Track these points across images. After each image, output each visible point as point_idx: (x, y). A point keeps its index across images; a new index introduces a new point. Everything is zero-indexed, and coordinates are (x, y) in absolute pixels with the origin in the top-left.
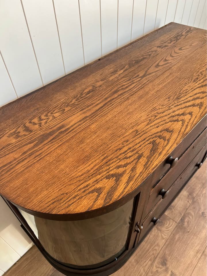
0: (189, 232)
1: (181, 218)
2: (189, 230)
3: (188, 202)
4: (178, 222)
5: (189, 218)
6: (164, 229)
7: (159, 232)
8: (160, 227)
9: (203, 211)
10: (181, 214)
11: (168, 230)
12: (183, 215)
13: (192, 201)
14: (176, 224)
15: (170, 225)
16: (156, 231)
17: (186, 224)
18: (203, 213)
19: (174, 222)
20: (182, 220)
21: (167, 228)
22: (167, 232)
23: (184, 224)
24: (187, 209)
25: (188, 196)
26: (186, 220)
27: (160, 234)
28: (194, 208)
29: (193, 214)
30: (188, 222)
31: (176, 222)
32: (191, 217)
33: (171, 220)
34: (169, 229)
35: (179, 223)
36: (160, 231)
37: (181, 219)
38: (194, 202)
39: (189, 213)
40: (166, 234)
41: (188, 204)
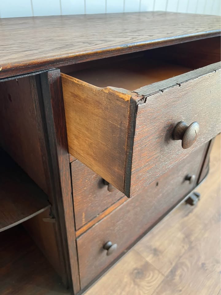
0: (181, 291)
1: (171, 269)
2: (180, 288)
3: (183, 247)
4: (166, 274)
5: (183, 270)
6: (143, 283)
7: (136, 287)
8: (138, 280)
9: (203, 262)
10: (171, 264)
11: (150, 286)
12: (174, 264)
13: (188, 246)
14: (163, 278)
15: (154, 279)
16: (132, 285)
17: (177, 278)
18: (203, 264)
19: (160, 275)
20: (173, 272)
21: (148, 283)
22: (148, 288)
23: (174, 279)
24: (180, 257)
25: (184, 239)
26: (178, 272)
27: (137, 291)
28: (191, 256)
29: (189, 265)
30: (181, 276)
31: (163, 275)
32: (185, 269)
33: (156, 272)
34: (152, 284)
35: (167, 277)
36: (139, 286)
37: (171, 271)
38: (191, 248)
39: (183, 264)
40: (146, 292)
41: (183, 251)
